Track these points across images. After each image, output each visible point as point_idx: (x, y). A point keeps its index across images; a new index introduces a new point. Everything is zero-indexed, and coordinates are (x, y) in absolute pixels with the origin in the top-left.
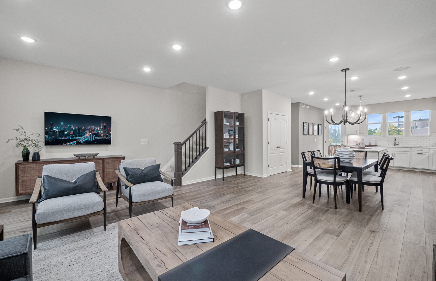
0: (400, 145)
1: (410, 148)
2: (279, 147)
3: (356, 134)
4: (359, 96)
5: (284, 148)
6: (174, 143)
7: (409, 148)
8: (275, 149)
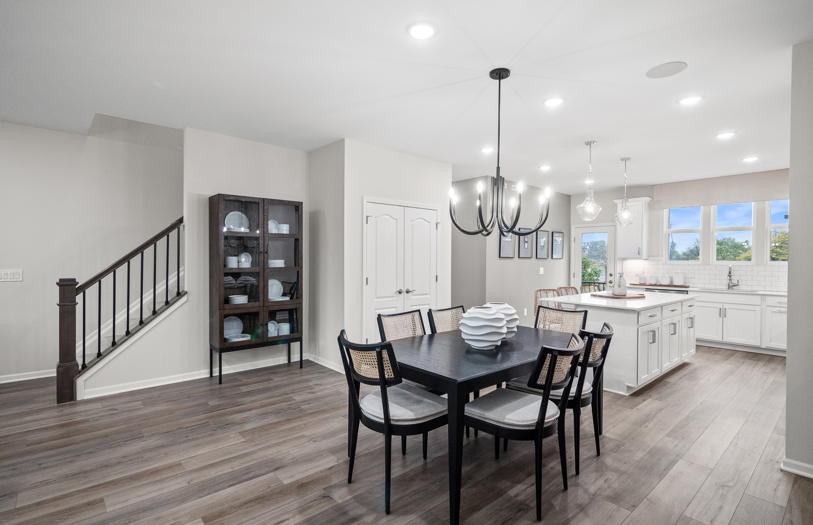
0: (743, 287)
1: (763, 297)
2: (407, 292)
3: (639, 256)
4: (622, 160)
5: (427, 294)
6: (57, 284)
7: (760, 297)
8: (393, 297)
